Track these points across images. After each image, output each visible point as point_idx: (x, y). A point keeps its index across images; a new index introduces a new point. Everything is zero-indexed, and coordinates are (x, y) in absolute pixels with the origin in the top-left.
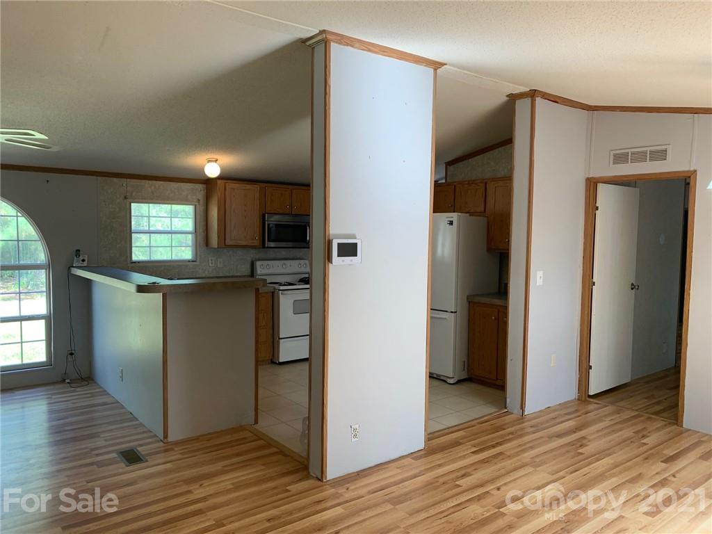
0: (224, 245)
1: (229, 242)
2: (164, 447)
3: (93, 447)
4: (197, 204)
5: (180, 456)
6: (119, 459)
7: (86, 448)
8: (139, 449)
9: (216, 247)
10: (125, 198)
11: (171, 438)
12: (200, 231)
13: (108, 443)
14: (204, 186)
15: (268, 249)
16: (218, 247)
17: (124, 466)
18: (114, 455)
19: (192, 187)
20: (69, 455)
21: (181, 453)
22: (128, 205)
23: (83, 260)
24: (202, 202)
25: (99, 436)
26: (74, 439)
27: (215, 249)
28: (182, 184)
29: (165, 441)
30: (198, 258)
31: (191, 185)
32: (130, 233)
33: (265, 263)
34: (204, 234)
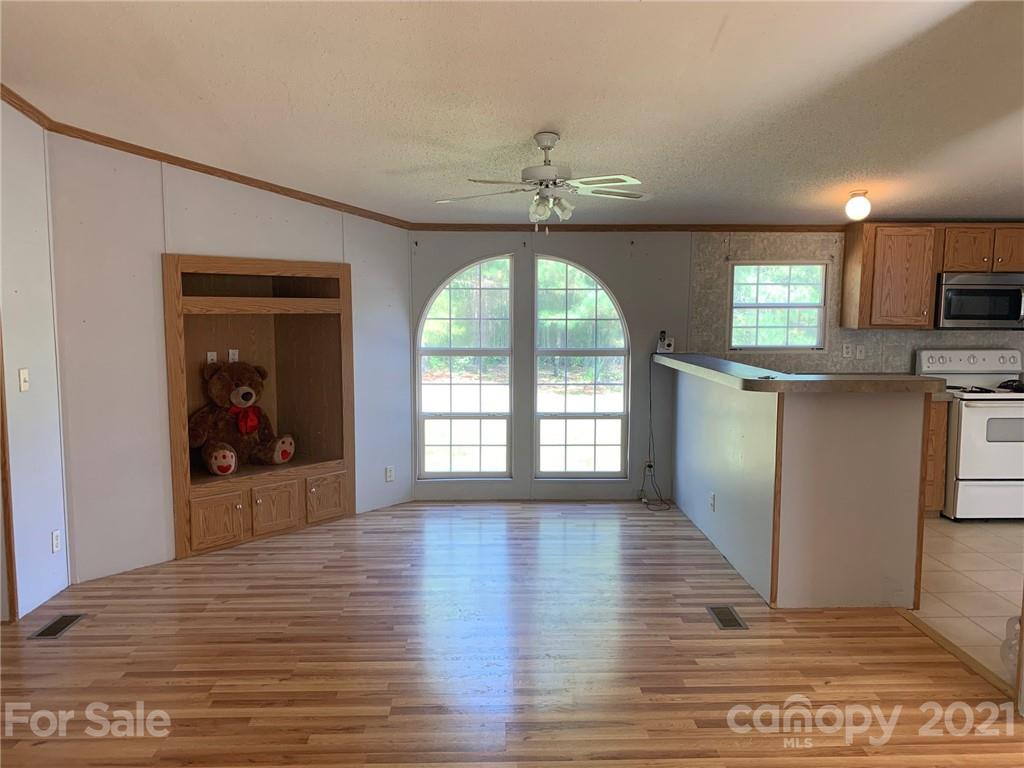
0: (868, 324)
1: (876, 320)
2: (770, 613)
3: (677, 593)
4: (829, 262)
5: (795, 633)
6: (709, 617)
7: (668, 592)
8: (736, 608)
9: (856, 327)
10: (727, 259)
11: (781, 603)
12: (832, 304)
13: (695, 592)
14: (842, 234)
15: (944, 332)
16: (859, 329)
17: (716, 627)
18: (704, 610)
19: (822, 237)
20: (648, 596)
21: (795, 628)
22: (730, 269)
23: (669, 345)
24: (836, 259)
25: (683, 580)
26: (654, 578)
27: (854, 330)
28: (808, 234)
29: (773, 605)
30: (827, 344)
31: (822, 235)
32: (732, 307)
33: (937, 354)
34: (835, 308)
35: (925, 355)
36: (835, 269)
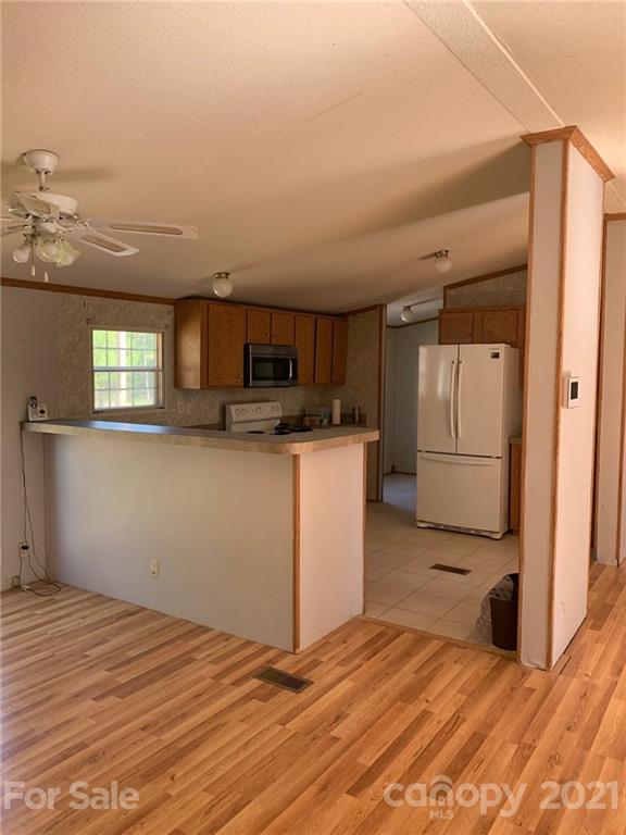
0: (207, 384)
1: (213, 381)
2: (303, 659)
3: (211, 675)
4: (165, 331)
5: (342, 669)
6: (272, 686)
7: (203, 678)
8: (276, 667)
9: (198, 388)
10: (87, 322)
12: (169, 368)
13: (221, 666)
14: (173, 307)
15: (252, 389)
16: (201, 389)
17: (292, 693)
19: (159, 309)
21: (338, 664)
22: (89, 332)
23: (43, 412)
24: (170, 328)
29: (297, 651)
30: (167, 403)
31: (158, 306)
32: (93, 371)
33: (240, 406)
34: (172, 371)
35: (233, 408)
36: (169, 337)
